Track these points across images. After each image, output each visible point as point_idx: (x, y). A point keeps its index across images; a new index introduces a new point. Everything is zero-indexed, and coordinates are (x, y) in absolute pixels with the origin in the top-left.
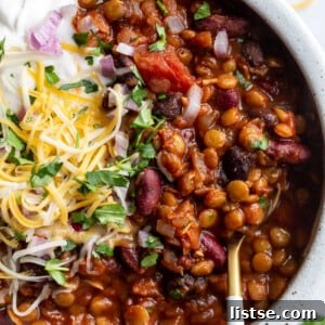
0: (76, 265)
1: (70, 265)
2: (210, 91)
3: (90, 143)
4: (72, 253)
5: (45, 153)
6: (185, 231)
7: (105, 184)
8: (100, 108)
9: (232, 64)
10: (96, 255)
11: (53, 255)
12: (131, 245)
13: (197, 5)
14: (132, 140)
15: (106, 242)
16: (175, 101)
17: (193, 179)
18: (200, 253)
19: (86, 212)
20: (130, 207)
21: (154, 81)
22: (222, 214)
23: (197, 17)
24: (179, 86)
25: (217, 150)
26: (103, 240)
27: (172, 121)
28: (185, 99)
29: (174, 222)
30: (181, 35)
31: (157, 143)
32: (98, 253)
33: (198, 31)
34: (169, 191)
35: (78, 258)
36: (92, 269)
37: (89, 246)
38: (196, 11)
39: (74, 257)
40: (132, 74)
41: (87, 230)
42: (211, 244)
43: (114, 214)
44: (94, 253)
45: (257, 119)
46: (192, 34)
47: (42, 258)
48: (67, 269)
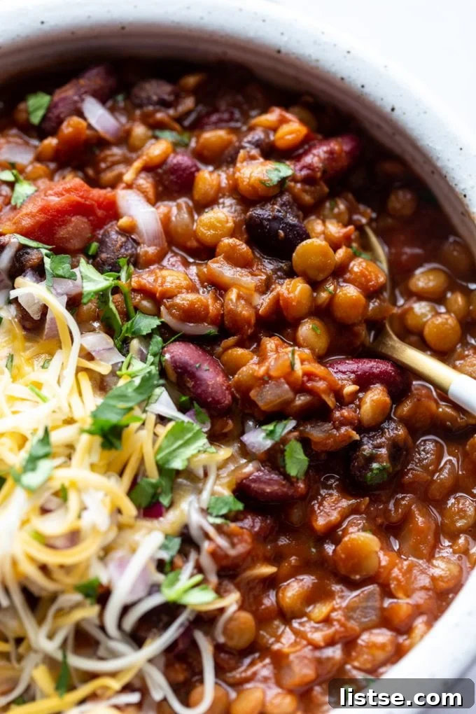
0: (206, 561)
1: (199, 569)
2: (145, 182)
3: (59, 382)
4: (183, 553)
5: (11, 450)
6: (299, 369)
7: (131, 409)
8: (27, 339)
9: (139, 130)
10: (219, 521)
11: (160, 577)
12: (250, 468)
13: (22, 106)
14: (110, 330)
15: (213, 493)
16: (114, 236)
17: (239, 297)
18: (350, 388)
19: (145, 475)
20: (197, 416)
21: (62, 232)
22: (324, 313)
23: (36, 119)
24: (100, 213)
25: (233, 234)
26: (205, 495)
27: (138, 262)
28: (123, 221)
29: (273, 373)
30: (39, 159)
31: (146, 304)
32: (217, 516)
33: (54, 132)
34: (226, 349)
35: (198, 548)
36: (233, 545)
37: (197, 520)
38: (28, 113)
39: (193, 556)
40: (23, 247)
41: (172, 505)
42: (351, 365)
43: (186, 444)
44: (212, 520)
45: (242, 152)
46: (52, 142)
47: (150, 594)
48: (199, 578)
